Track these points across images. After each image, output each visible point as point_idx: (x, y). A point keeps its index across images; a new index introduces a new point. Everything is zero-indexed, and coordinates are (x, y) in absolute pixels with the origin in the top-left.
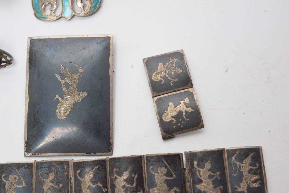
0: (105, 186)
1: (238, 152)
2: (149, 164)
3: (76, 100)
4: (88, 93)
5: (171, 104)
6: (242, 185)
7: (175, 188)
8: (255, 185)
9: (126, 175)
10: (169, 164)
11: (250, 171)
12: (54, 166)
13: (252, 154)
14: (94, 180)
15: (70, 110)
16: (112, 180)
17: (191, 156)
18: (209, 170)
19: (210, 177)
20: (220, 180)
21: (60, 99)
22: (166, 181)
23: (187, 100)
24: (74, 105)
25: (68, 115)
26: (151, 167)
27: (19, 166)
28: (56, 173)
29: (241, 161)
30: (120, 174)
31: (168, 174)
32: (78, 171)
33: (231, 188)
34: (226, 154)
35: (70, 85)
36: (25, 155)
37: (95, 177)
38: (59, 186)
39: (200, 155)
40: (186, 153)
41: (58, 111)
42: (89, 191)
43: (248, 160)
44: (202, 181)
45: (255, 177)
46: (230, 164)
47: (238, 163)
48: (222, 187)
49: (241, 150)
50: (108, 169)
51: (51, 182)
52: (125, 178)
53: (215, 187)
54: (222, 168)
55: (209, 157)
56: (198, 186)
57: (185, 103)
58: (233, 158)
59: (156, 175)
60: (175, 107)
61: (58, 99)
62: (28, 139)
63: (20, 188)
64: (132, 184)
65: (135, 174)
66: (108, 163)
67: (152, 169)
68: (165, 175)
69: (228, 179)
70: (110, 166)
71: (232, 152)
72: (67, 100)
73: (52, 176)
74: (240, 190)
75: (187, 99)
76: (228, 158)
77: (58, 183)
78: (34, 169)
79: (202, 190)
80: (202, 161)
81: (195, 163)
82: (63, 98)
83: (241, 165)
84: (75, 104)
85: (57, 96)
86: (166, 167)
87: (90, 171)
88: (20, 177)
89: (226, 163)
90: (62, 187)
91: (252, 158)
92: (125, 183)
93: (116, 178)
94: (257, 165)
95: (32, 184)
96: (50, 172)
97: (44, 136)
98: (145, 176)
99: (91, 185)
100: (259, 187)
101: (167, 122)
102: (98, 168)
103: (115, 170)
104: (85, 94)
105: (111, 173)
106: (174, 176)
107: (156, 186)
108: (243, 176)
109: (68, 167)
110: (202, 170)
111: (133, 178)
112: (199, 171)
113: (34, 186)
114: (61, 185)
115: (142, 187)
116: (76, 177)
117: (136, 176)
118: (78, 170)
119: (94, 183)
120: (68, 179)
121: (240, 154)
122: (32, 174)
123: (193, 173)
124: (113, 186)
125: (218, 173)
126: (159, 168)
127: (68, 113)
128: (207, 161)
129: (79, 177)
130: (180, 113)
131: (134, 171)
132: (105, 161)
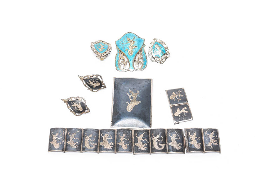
0: (149, 141)
1: (208, 130)
2: (168, 133)
3: (136, 104)
4: (141, 102)
5: (178, 109)
6: (209, 143)
7: (180, 143)
8: (216, 144)
9: (158, 136)
10: (178, 133)
11: (213, 138)
12: (125, 131)
13: (214, 131)
14: (143, 138)
15: (133, 108)
16: (151, 139)
17: (188, 130)
18: (195, 136)
19: (196, 139)
20: (200, 141)
21: (129, 103)
22: (176, 140)
23: (186, 108)
24: (134, 106)
25: (132, 110)
26: (170, 134)
27: (109, 130)
28: (126, 134)
29: (210, 133)
30: (156, 136)
31: (177, 137)
32: (136, 134)
33: (205, 144)
34: (203, 131)
35: (133, 98)
36: (111, 127)
37: (144, 136)
38: (127, 139)
39: (191, 130)
40: (185, 129)
41: (127, 108)
42: (141, 142)
43: (213, 133)
44: (192, 141)
45: (216, 141)
46: (205, 135)
47: (208, 135)
48: (201, 143)
49: (209, 129)
50: (150, 134)
51: (124, 137)
52: (158, 138)
53: (197, 143)
54: (201, 136)
55: (195, 131)
56: (190, 143)
57: (185, 109)
58: (206, 132)
59: (171, 137)
60: (180, 110)
61: (127, 103)
62: (113, 120)
63: (110, 140)
64: (161, 140)
65: (162, 136)
66: (150, 132)
67: (170, 135)
68: (176, 137)
69: (204, 141)
70: (151, 133)
71: (205, 130)
72: (132, 104)
73: (124, 135)
74: (209, 145)
75: (186, 107)
76: (204, 132)
77: (127, 138)
78: (116, 132)
79: (192, 144)
80: (192, 132)
81: (189, 133)
82: (130, 103)
83: (209, 135)
84: (135, 106)
85: (127, 102)
86: (176, 134)
87: (142, 134)
88: (109, 135)
89: (203, 134)
90: (129, 140)
91: (214, 133)
92: (158, 140)
93: (154, 137)
94: (216, 136)
95: (115, 138)
96: (124, 133)
97: (120, 119)
98: (167, 138)
99: (142, 140)
100: (217, 145)
101: (177, 116)
102: (146, 133)
103: (153, 134)
104: (140, 102)
105: (151, 135)
106: (180, 138)
107: (172, 142)
108: (210, 140)
109: (132, 132)
110: (192, 136)
111: (161, 138)
112: (191, 136)
113: (116, 139)
114: (129, 139)
115: (165, 142)
116: (135, 136)
117: (163, 137)
118: (136, 133)
119: (143, 139)
120: (131, 137)
121: (209, 131)
122: (115, 134)
123: (188, 137)
124: (152, 141)
125: (199, 138)
126: (173, 134)
127: (132, 109)
128: (194, 132)
129: (137, 137)
130: (183, 113)
131: (162, 135)
132: (148, 130)
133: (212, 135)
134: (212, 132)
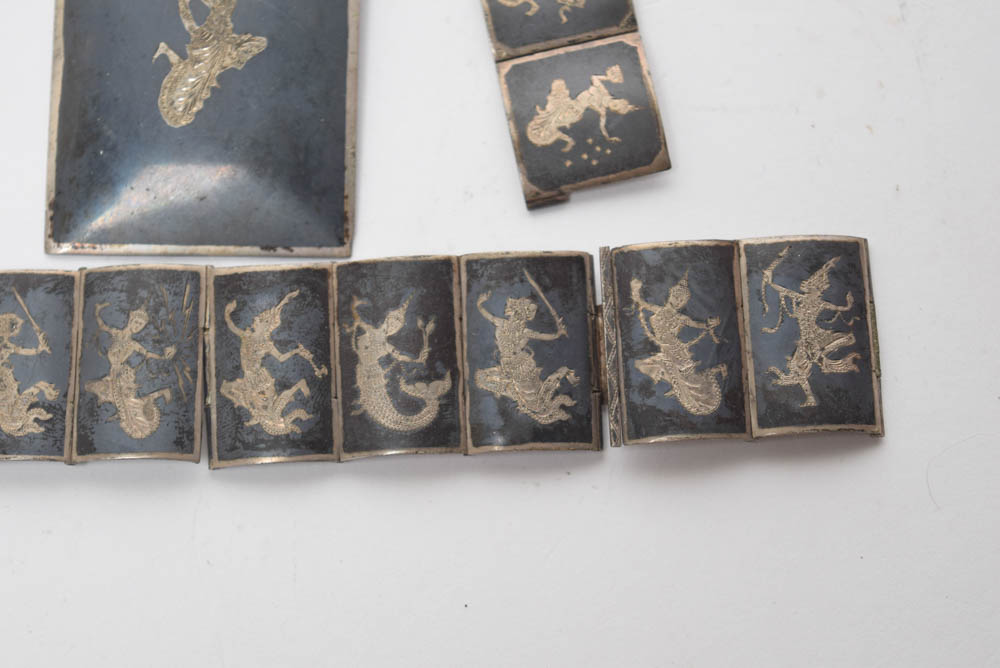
0: (323, 358)
1: (784, 253)
2: (475, 287)
3: (228, 62)
4: (271, 39)
5: (558, 85)
6: (793, 364)
7: (562, 372)
8: (841, 366)
9: (395, 322)
10: (545, 290)
11: (823, 319)
12: (146, 286)
13: (831, 263)
14: (283, 336)
15: (206, 94)
16: (345, 339)
17: (623, 262)
18: (683, 311)
19: (685, 334)
20: (720, 347)
21: (173, 57)
22: (535, 347)
23: (615, 74)
24: (220, 78)
25: (199, 113)
26: (483, 298)
27: (25, 282)
28: (154, 311)
29: (795, 282)
30: (376, 318)
31: (542, 322)
32: (231, 307)
33: (757, 373)
34: (743, 260)
35: (207, 10)
36: (47, 250)
37: (286, 325)
38: (162, 353)
39: (653, 260)
40: (605, 252)
41: (164, 97)
42: (265, 372)
43: (820, 280)
44: (655, 349)
45: (842, 340)
46: (756, 294)
47: (783, 292)
48: (723, 369)
49: (794, 246)
50: (334, 300)
51: (136, 338)
52: (393, 331)
53: (699, 370)
54: (728, 307)
55: (682, 268)
56: (643, 365)
57: (607, 84)
58: (768, 273)
59: (498, 322)
60: (573, 96)
61: (164, 57)
62: (59, 192)
63: (27, 358)
64: (416, 353)
65: (426, 321)
66: (333, 282)
67: (484, 305)
68: (529, 325)
69: (748, 345)
70: (340, 291)
71: (763, 254)
72: (197, 61)
73: (138, 320)
74: (785, 380)
75: (616, 69)
76: (749, 272)
77: (159, 344)
78: (78, 295)
79: (656, 377)
80: (660, 279)
81: (636, 285)
82: (183, 56)
83: (794, 295)
84: (226, 77)
85: (163, 47)
86: (534, 297)
87: (271, 306)
88: (27, 321)
89: (743, 291)
90: (175, 359)
91: (832, 273)
92: (389, 348)
93: (360, 331)
94: (849, 298)
95: (69, 347)
96: (133, 303)
97: (114, 184)
98: (462, 327)
99: (275, 352)
100: (851, 374)
101: (545, 148)
102: (302, 296)
103: (357, 303)
104: (260, 43)
105: (345, 314)
106: (562, 330)
107: (498, 363)
108: (797, 334)
109: (197, 291)
110: (657, 309)
111: (420, 333)
112: (648, 314)
113: (76, 353)
114: (171, 351)
115: (450, 362)
116: (221, 325)
117: (431, 327)
118: (229, 300)
119: (283, 345)
120: (196, 331)
121: (789, 260)
122: (71, 312)
123: (625, 320)
124: (350, 360)
125: (714, 322)
126: (510, 301)
127: (199, 106)
128: (676, 280)
129: (231, 325)
130: (590, 115)
131: (423, 310)
132: (323, 273)
133: (810, 299)
134: (813, 270)
